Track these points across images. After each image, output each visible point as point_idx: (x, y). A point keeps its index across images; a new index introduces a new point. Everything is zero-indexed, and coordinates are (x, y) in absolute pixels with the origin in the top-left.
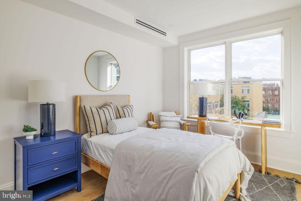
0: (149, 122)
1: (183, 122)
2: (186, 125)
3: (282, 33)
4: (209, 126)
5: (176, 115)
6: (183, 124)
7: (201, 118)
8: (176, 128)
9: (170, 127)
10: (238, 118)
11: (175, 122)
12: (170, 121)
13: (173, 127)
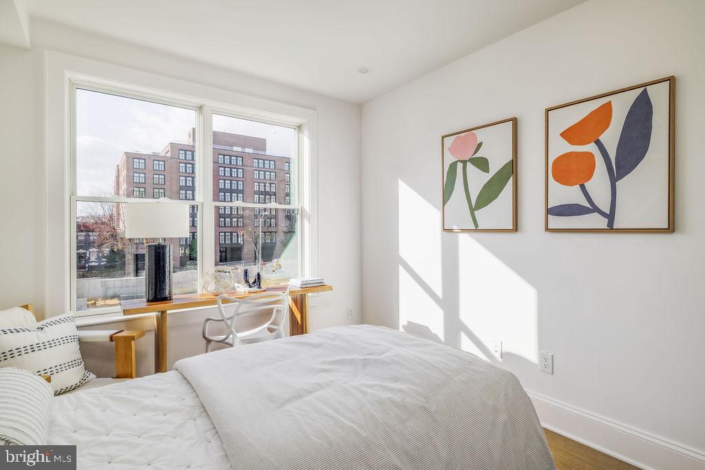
2: (131, 339)
3: (299, 127)
6: (107, 340)
8: (73, 363)
9: (57, 368)
10: (250, 287)
11: (66, 341)
12: (48, 346)
13: (67, 365)
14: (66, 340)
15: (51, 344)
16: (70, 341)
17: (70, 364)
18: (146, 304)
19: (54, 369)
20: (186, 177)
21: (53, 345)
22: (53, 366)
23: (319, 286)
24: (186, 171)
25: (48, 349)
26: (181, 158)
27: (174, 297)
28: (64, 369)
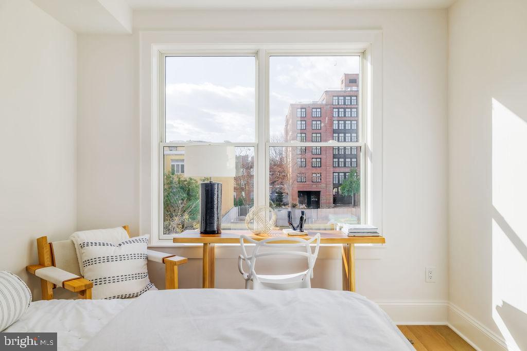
0: (41, 272)
1: (158, 256)
2: (174, 263)
3: (363, 54)
4: (250, 259)
5: (128, 238)
6: (161, 261)
7: (209, 238)
8: (137, 275)
9: (122, 277)
10: (294, 229)
11: (133, 258)
12: (119, 259)
13: (131, 276)
14: (134, 256)
15: (121, 258)
16: (136, 257)
17: (134, 276)
18: (199, 235)
19: (120, 278)
20: (338, 121)
21: (123, 259)
22: (120, 275)
23: (374, 236)
24: (338, 116)
25: (119, 261)
26: (334, 104)
27: (222, 231)
28: (128, 279)
